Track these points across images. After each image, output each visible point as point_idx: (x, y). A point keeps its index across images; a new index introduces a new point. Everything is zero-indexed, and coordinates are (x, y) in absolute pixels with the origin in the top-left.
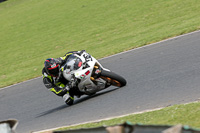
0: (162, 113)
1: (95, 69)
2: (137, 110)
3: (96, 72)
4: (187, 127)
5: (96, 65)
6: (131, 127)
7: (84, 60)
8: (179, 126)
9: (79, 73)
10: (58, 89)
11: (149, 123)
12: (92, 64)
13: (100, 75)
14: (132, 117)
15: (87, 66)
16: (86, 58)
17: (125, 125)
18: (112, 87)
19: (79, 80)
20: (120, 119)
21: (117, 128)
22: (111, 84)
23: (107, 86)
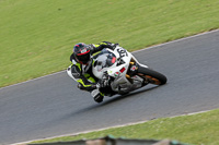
0: (146, 127)
1: (130, 66)
2: (118, 123)
3: (132, 69)
4: (175, 142)
5: (132, 60)
6: (113, 141)
7: (118, 56)
8: (167, 140)
9: (113, 70)
10: (87, 83)
11: (132, 137)
12: (127, 60)
13: (136, 73)
14: (113, 130)
15: (122, 62)
16: (120, 53)
17: (107, 139)
18: (150, 86)
19: (112, 79)
20: (99, 133)
21: (98, 141)
22: (150, 82)
23: (144, 84)
